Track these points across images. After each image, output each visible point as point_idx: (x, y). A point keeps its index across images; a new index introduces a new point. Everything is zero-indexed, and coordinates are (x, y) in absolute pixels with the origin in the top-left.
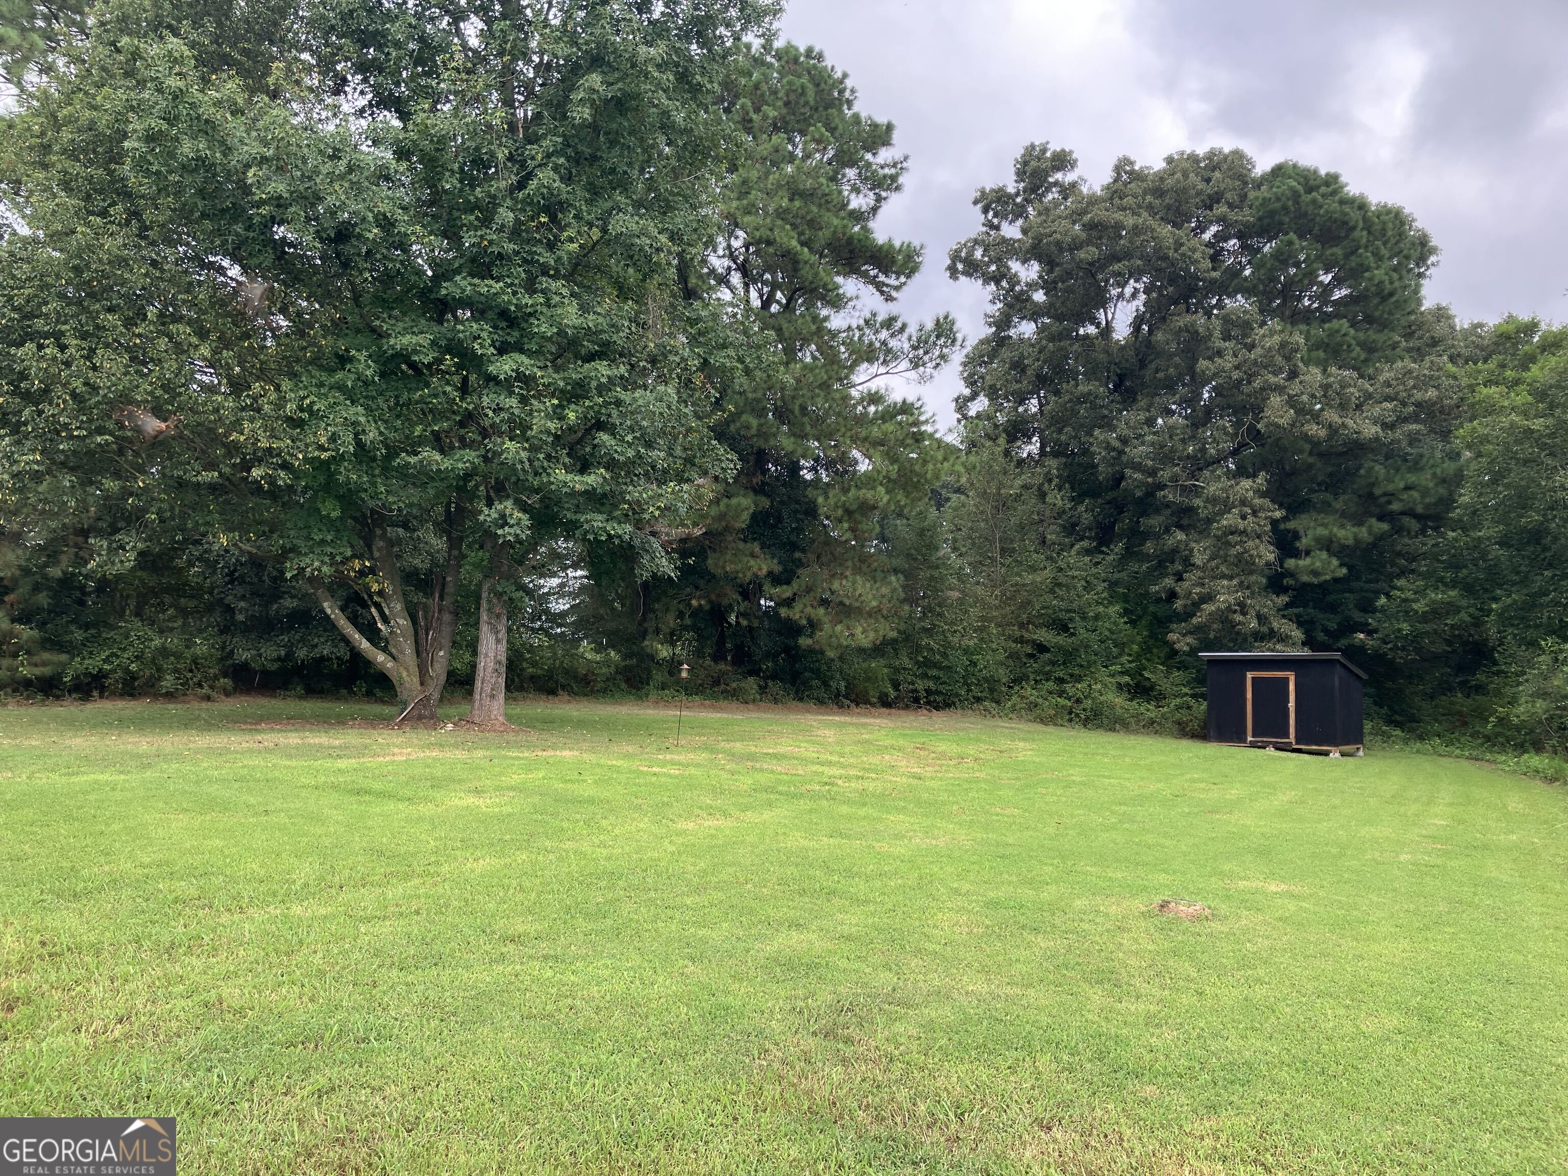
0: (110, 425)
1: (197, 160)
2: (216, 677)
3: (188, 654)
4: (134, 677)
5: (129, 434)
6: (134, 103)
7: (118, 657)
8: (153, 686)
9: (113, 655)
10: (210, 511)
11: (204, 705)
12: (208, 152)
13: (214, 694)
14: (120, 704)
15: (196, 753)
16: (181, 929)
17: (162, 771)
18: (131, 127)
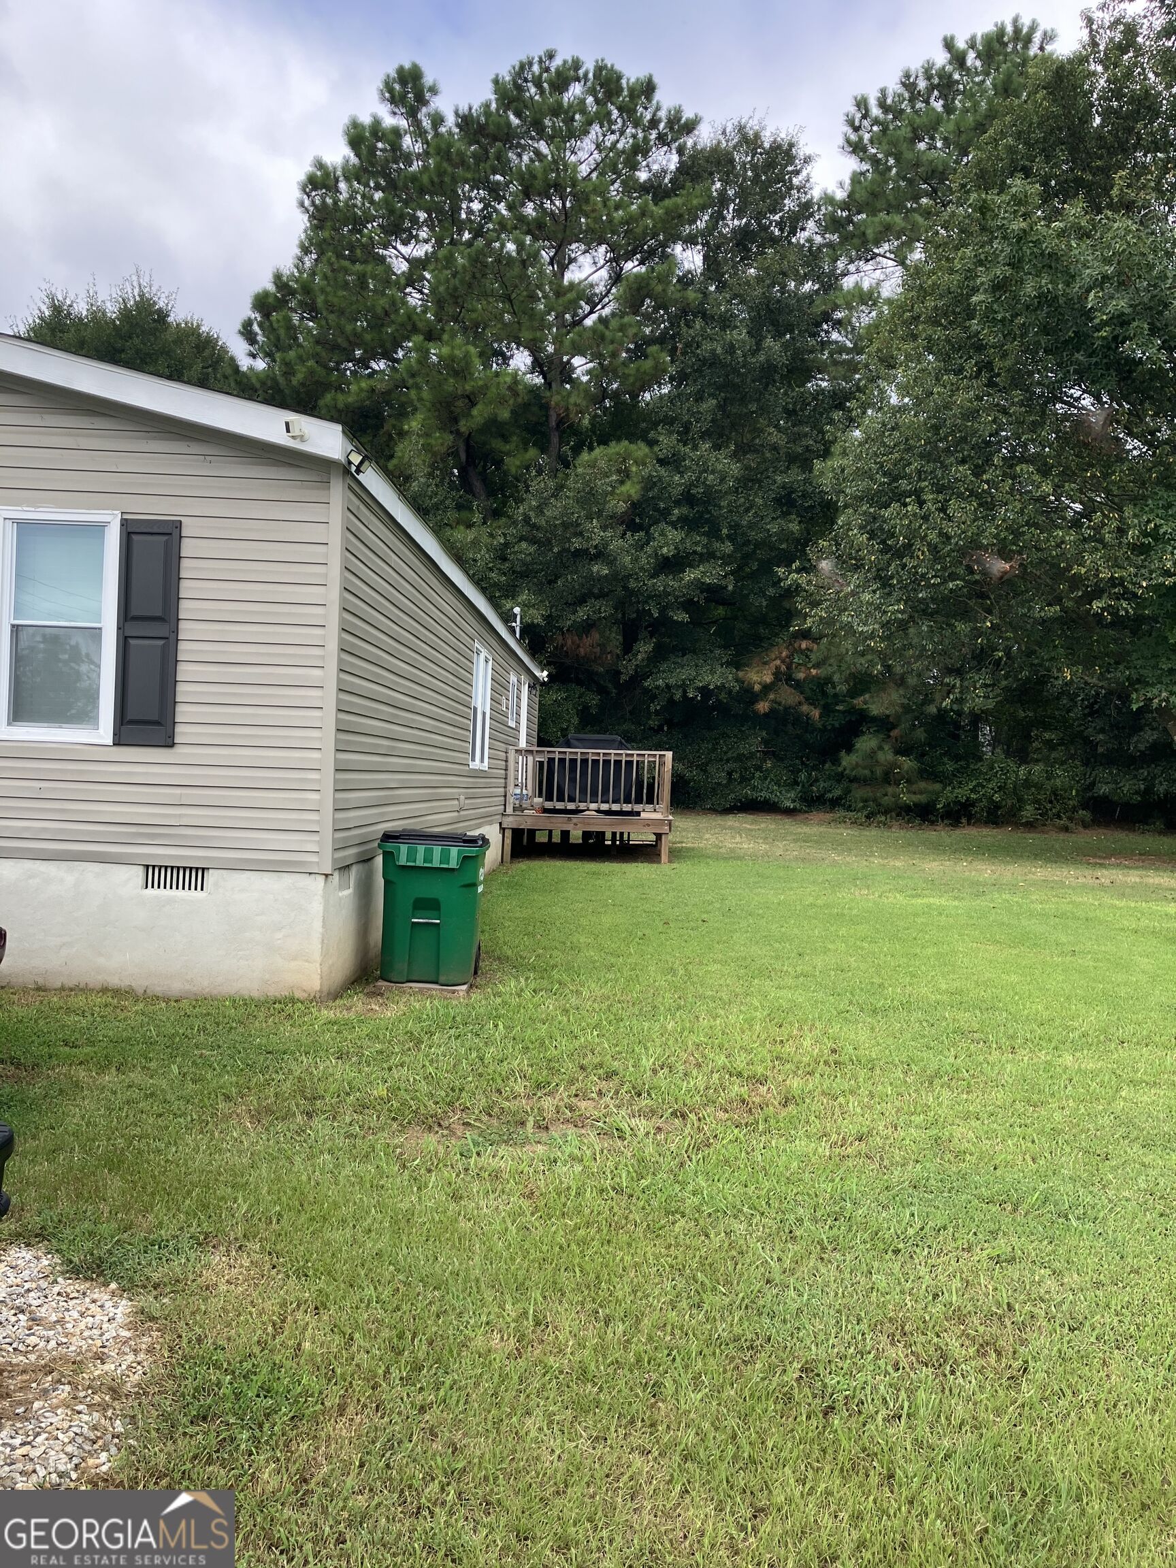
0: (961, 571)
1: (1039, 297)
2: (1074, 810)
3: (1048, 786)
4: (997, 806)
5: (977, 577)
6: (982, 257)
7: (983, 787)
8: (1014, 815)
9: (979, 785)
10: (1056, 647)
11: (1062, 836)
12: (1050, 286)
13: (1071, 825)
14: (985, 831)
15: (1031, 885)
16: (951, 1060)
17: (992, 901)
18: (978, 282)
